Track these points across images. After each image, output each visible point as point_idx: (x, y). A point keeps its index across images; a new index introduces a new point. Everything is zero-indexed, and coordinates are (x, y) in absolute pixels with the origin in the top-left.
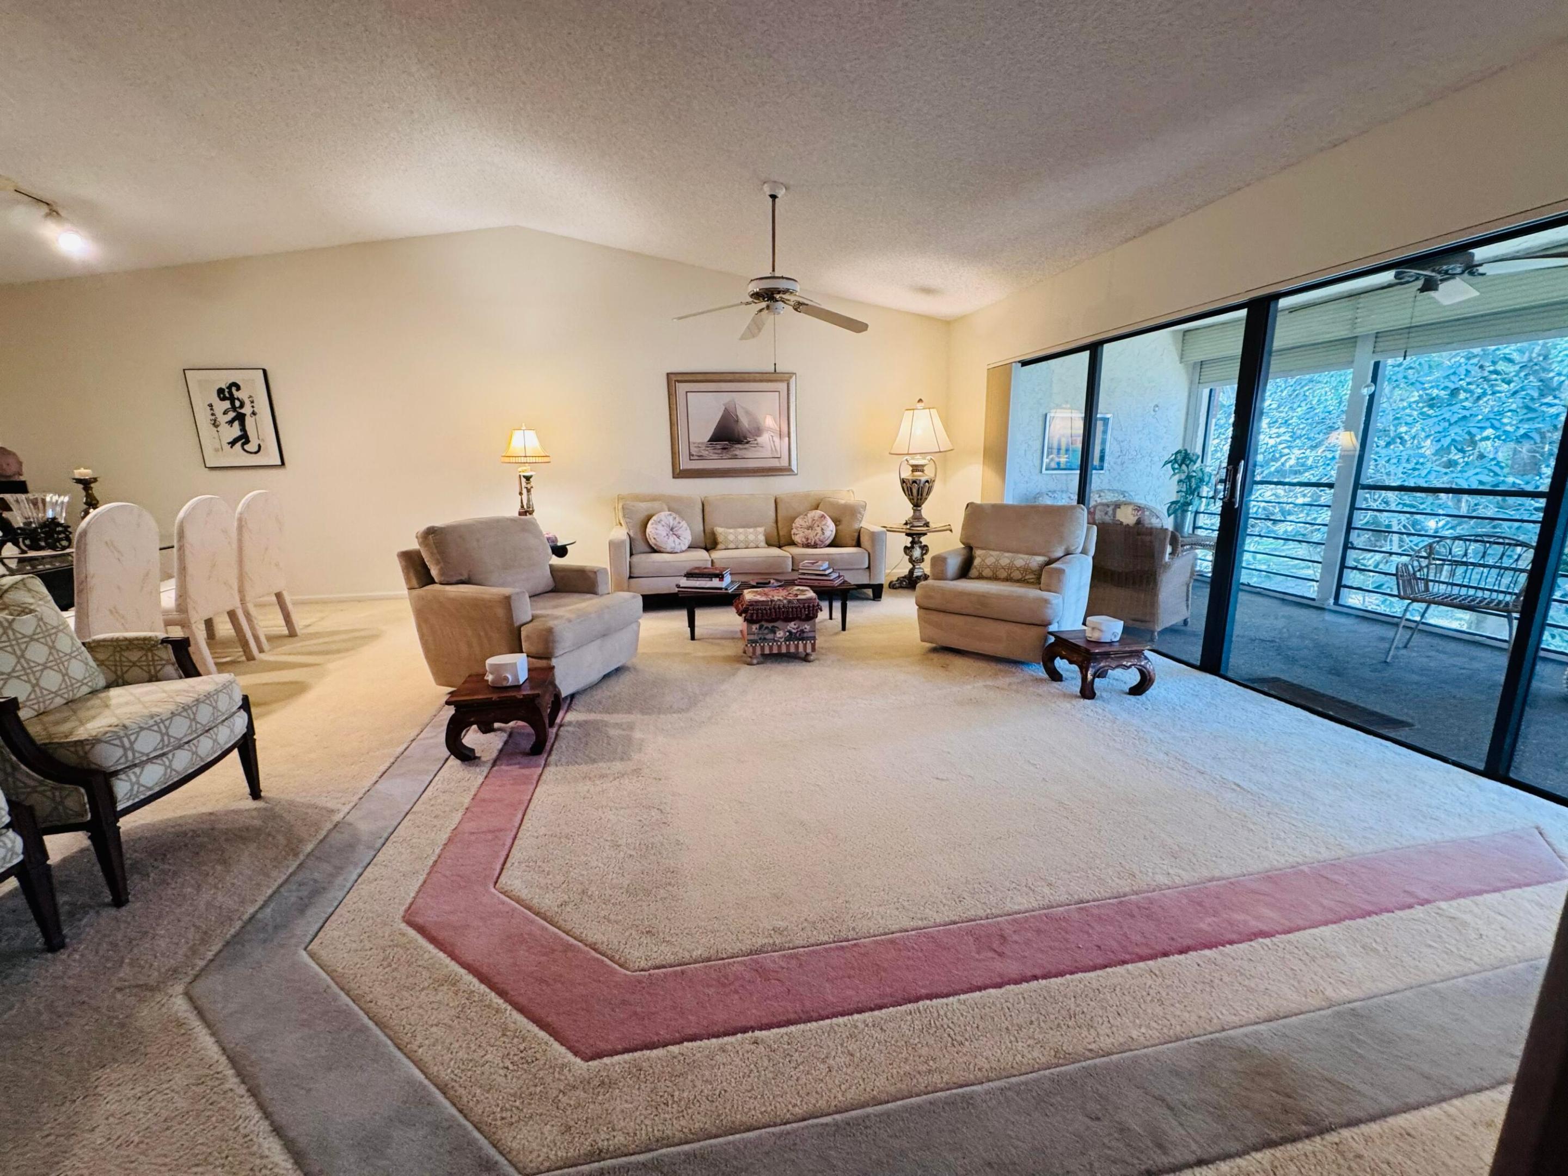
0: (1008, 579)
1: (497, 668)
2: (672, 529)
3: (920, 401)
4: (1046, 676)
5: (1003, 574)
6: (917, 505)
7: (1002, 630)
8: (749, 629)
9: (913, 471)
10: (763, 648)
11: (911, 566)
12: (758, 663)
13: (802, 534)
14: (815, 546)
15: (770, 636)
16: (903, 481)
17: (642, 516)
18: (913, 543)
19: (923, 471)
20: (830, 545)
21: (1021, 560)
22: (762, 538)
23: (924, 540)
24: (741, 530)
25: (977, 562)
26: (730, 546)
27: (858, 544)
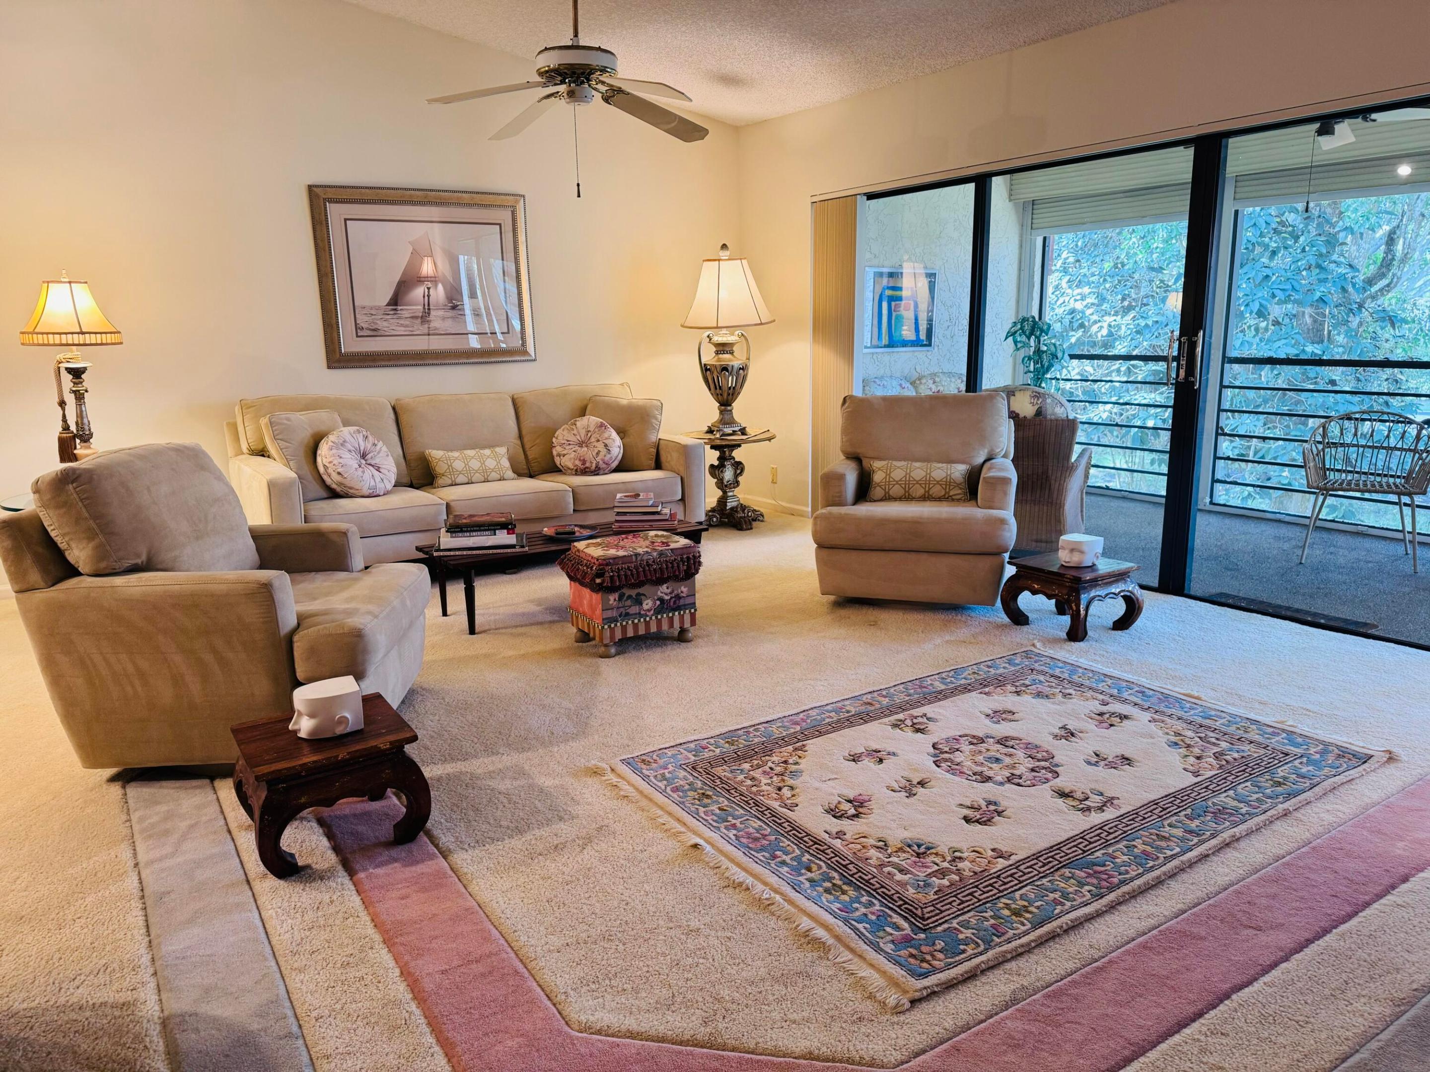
0: (926, 498)
2: (364, 456)
3: (724, 247)
4: (1006, 620)
5: (920, 492)
6: (726, 399)
7: (943, 564)
8: (605, 602)
9: (717, 353)
10: (624, 629)
11: (719, 493)
12: (618, 653)
13: (573, 455)
14: (596, 472)
15: (634, 610)
16: (705, 369)
17: (304, 435)
18: (722, 459)
19: (732, 353)
20: (618, 470)
21: (939, 471)
22: (506, 463)
23: (738, 454)
24: (470, 453)
25: (878, 477)
26: (458, 481)
27: (658, 466)
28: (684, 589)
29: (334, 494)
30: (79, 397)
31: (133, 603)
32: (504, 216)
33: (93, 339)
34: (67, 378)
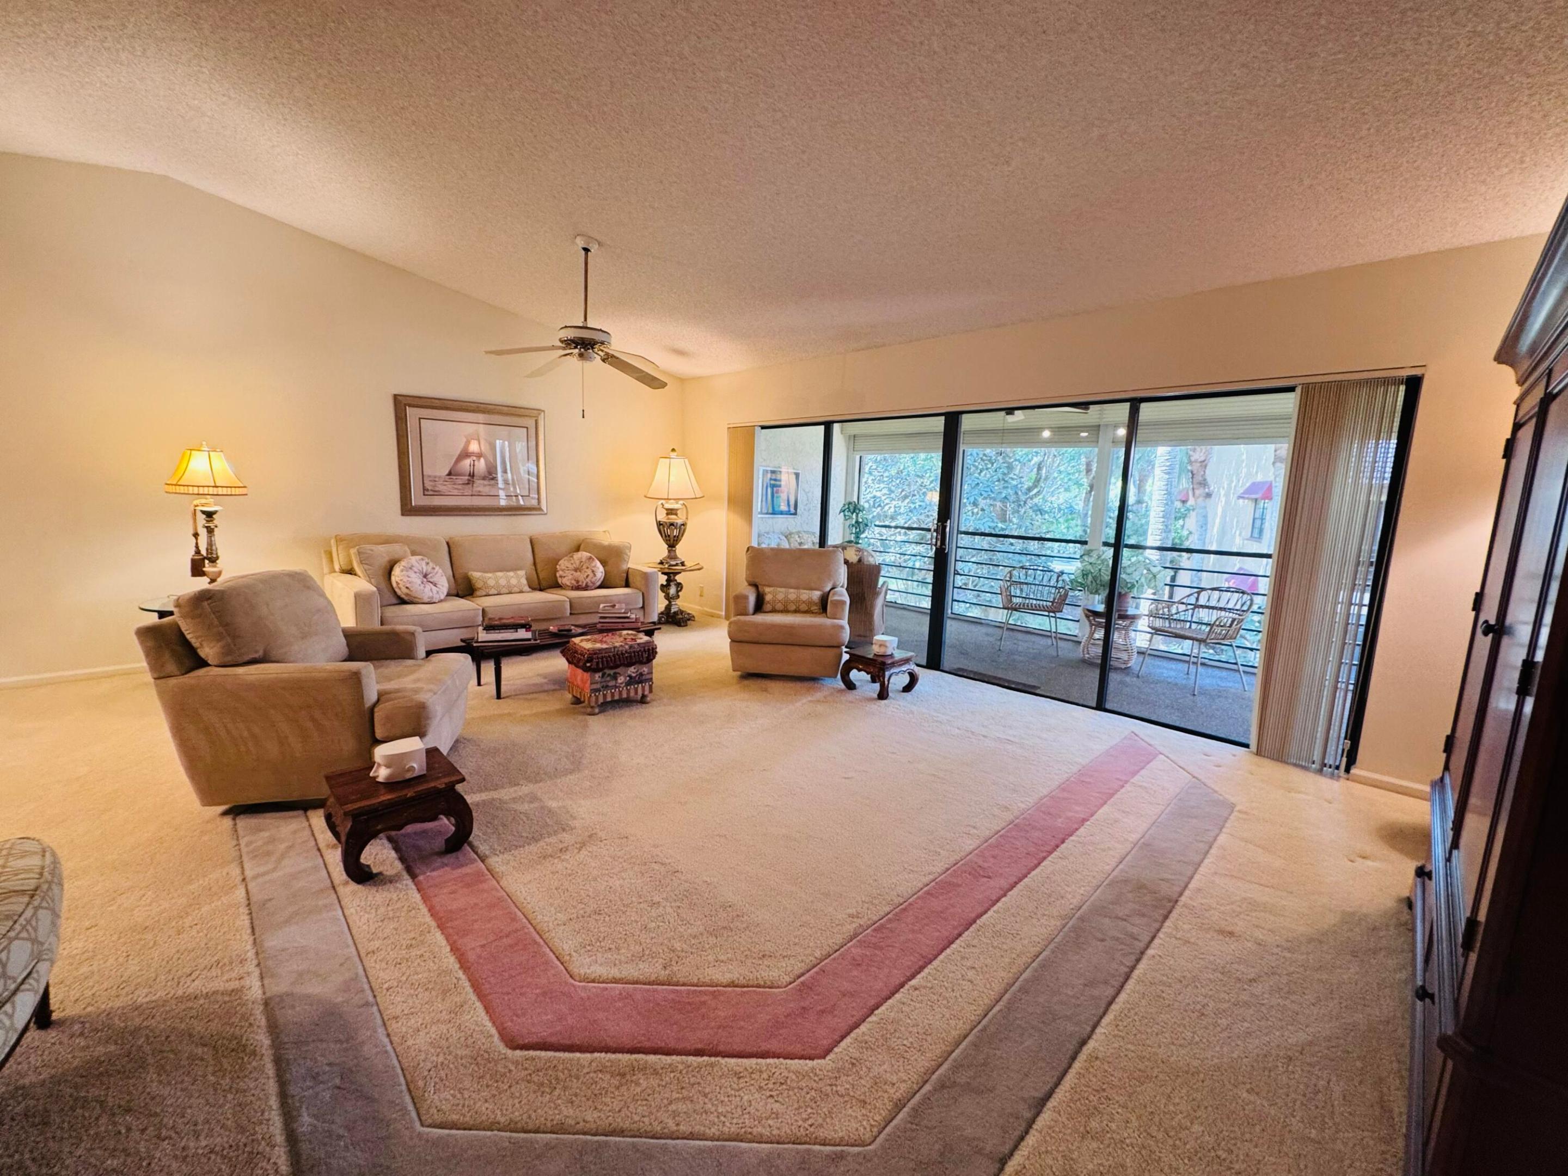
0: (797, 611)
1: (391, 761)
2: (425, 576)
3: (673, 450)
4: (842, 686)
5: (793, 608)
6: (672, 543)
7: (807, 653)
8: (592, 678)
9: (667, 514)
10: (605, 696)
11: (667, 602)
12: (600, 712)
13: (570, 577)
14: (586, 588)
15: (612, 683)
16: (659, 524)
17: (383, 561)
18: (669, 581)
19: (676, 514)
20: (600, 587)
21: (805, 595)
22: (524, 581)
23: (679, 578)
24: (500, 574)
25: (768, 598)
26: (491, 593)
27: (627, 585)
28: (645, 669)
29: (402, 602)
30: (210, 531)
31: (251, 687)
32: (530, 423)
33: (225, 491)
34: (201, 519)
